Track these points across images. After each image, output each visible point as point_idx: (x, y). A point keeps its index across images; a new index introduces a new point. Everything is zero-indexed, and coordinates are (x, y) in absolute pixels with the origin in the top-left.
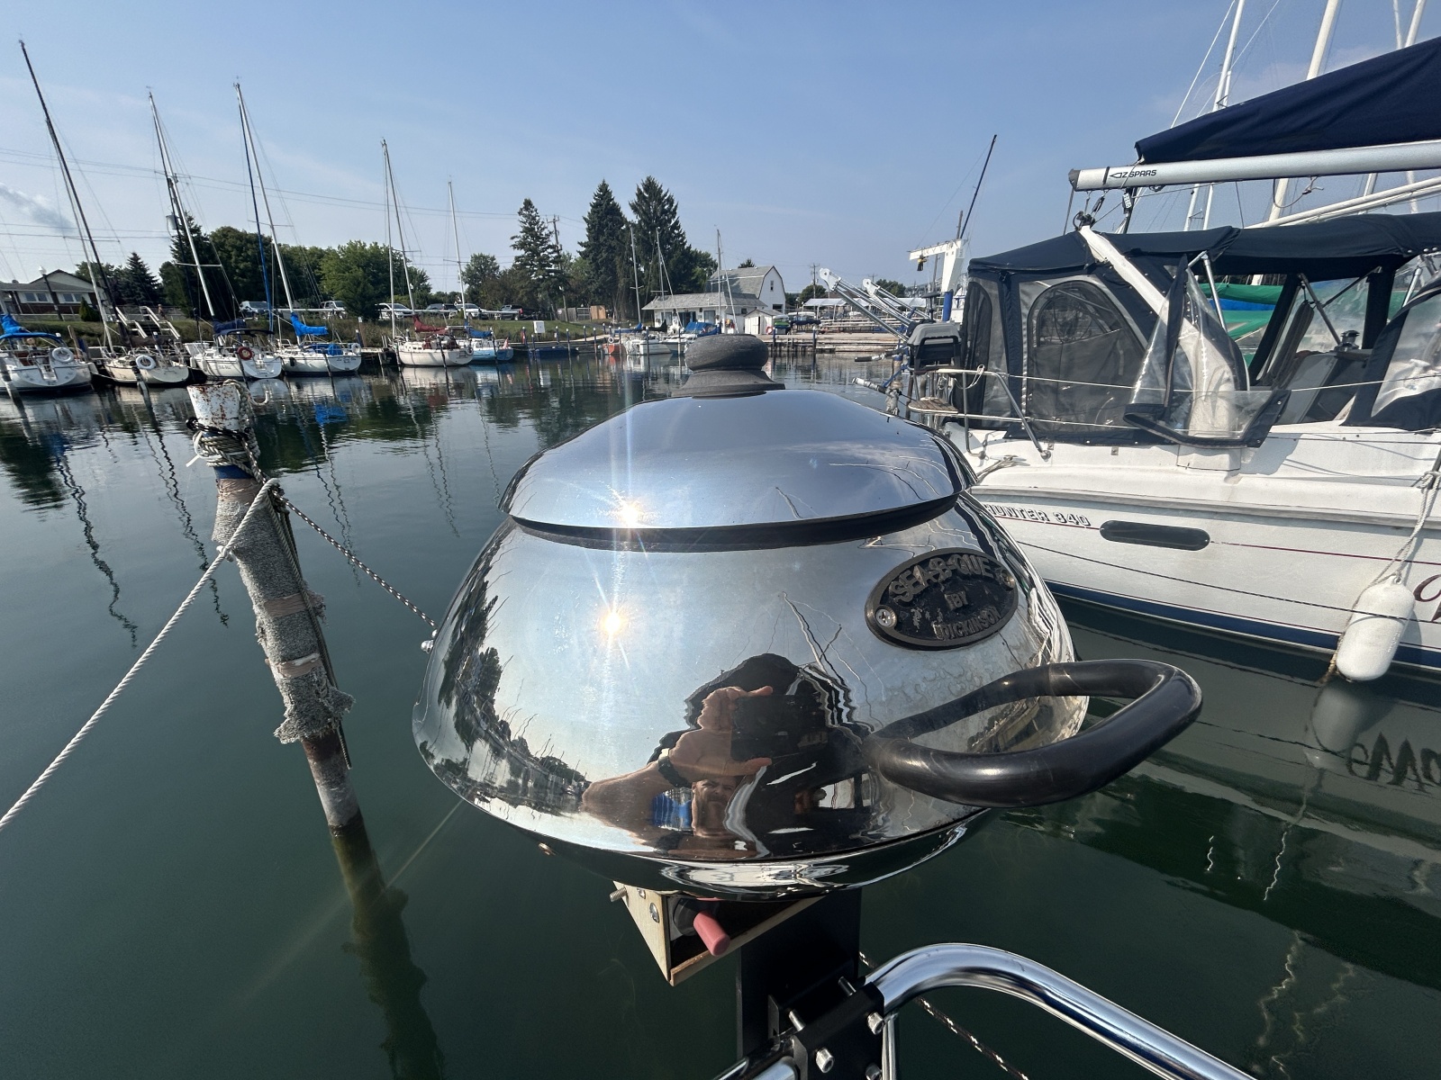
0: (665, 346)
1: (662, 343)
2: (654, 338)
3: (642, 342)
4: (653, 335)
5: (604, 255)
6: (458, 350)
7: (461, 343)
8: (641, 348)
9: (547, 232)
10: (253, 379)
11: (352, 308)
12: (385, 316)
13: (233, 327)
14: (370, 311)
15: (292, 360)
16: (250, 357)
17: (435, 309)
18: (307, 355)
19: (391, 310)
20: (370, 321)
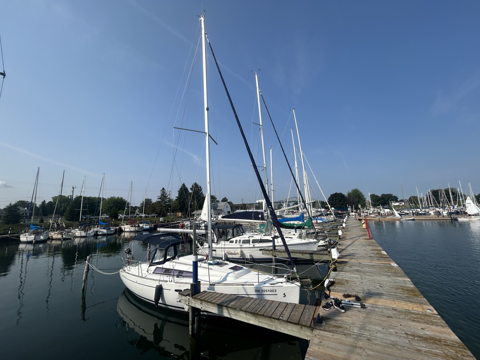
2: (193, 222)
5: (182, 200)
6: (140, 227)
8: (189, 225)
9: (167, 195)
10: (87, 237)
11: (111, 216)
12: (119, 218)
13: (85, 224)
14: (116, 217)
15: (97, 231)
16: (87, 231)
17: (133, 215)
18: (101, 230)
19: (121, 216)
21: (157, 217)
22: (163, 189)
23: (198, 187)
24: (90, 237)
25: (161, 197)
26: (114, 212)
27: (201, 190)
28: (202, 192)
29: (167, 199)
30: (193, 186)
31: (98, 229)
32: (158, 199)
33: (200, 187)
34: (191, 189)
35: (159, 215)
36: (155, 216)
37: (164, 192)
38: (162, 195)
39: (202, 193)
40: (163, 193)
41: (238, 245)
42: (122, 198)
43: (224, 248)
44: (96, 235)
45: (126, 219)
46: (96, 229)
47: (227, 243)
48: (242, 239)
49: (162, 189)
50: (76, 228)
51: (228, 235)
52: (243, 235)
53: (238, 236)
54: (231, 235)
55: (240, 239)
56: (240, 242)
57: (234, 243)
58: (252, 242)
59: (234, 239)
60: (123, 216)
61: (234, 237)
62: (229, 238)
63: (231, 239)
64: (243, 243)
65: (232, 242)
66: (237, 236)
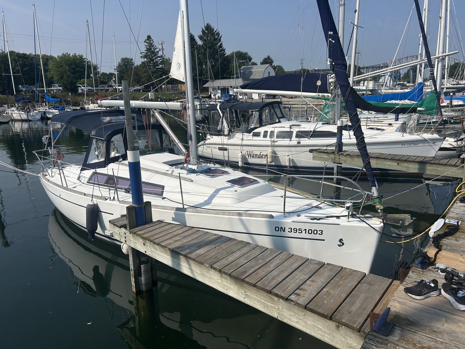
2: (205, 102)
8: (198, 106)
9: (158, 50)
10: (30, 121)
11: (66, 87)
12: (80, 91)
13: (24, 99)
14: (74, 90)
15: (45, 112)
16: (29, 112)
17: (103, 87)
18: (51, 111)
19: (83, 88)
20: (74, 94)
21: (143, 91)
22: (149, 37)
23: (213, 34)
24: (35, 121)
25: (146, 53)
26: (70, 80)
27: (220, 40)
28: (221, 44)
29: (159, 59)
30: (203, 31)
31: (46, 109)
32: (142, 57)
33: (218, 34)
34: (201, 38)
35: (147, 89)
36: (140, 89)
37: (152, 44)
38: (149, 50)
39: (221, 46)
40: (150, 46)
41: (267, 141)
42: (81, 57)
43: (242, 145)
44: (44, 118)
45: (90, 94)
46: (42, 109)
47: (248, 137)
48: (276, 131)
49: (146, 38)
50: (12, 106)
51: (251, 120)
52: (279, 122)
53: (271, 124)
54: (255, 121)
55: (273, 129)
56: (271, 136)
57: (261, 138)
58: (296, 135)
59: (261, 130)
60: (85, 89)
61: (261, 125)
62: (252, 127)
63: (255, 128)
64: (277, 137)
65: (257, 135)
66: (268, 124)
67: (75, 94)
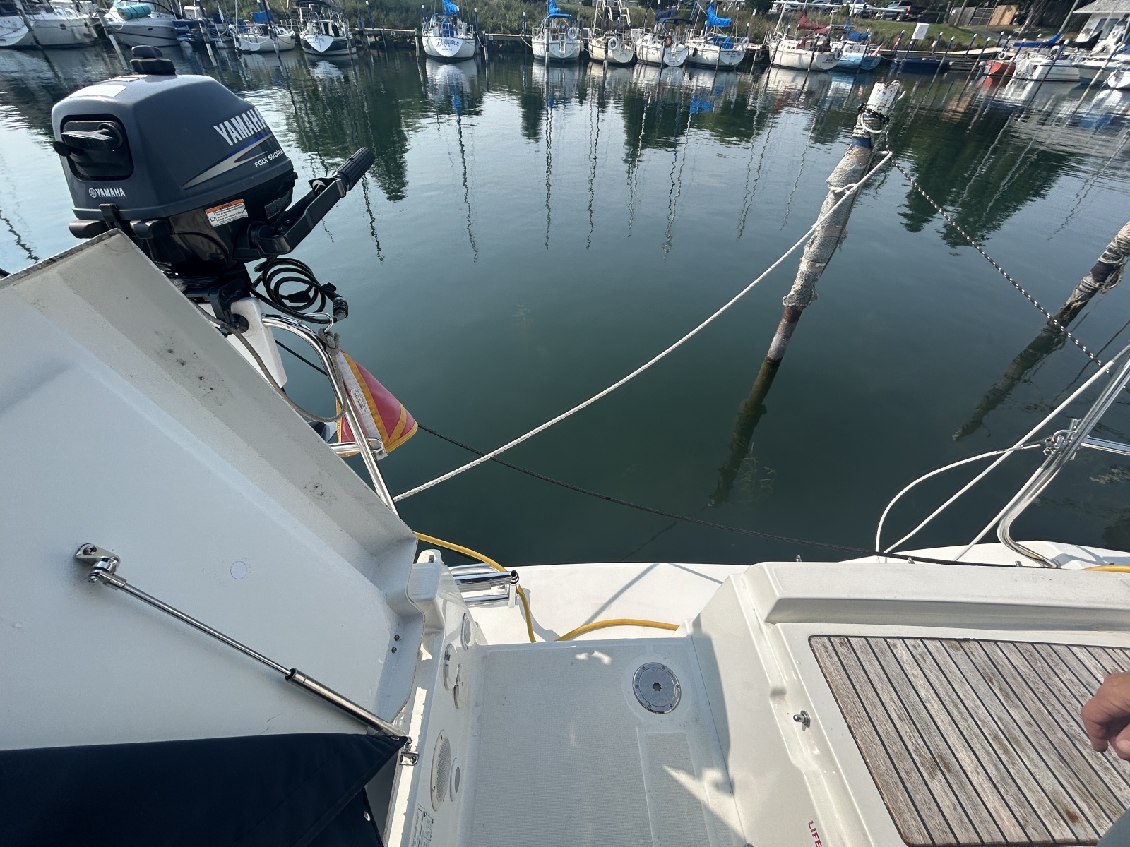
0: (1076, 70)
1: (1076, 66)
2: (1066, 57)
3: (1045, 61)
4: (1066, 53)
6: (828, 53)
7: (834, 45)
8: (1039, 69)
12: (774, 9)
13: (668, 15)
14: (765, 6)
16: (669, 45)
20: (761, 13)
21: (905, 19)
24: (674, 68)
31: (700, 44)
36: (899, 13)
44: (692, 63)
45: (790, 16)
67: (763, 14)
